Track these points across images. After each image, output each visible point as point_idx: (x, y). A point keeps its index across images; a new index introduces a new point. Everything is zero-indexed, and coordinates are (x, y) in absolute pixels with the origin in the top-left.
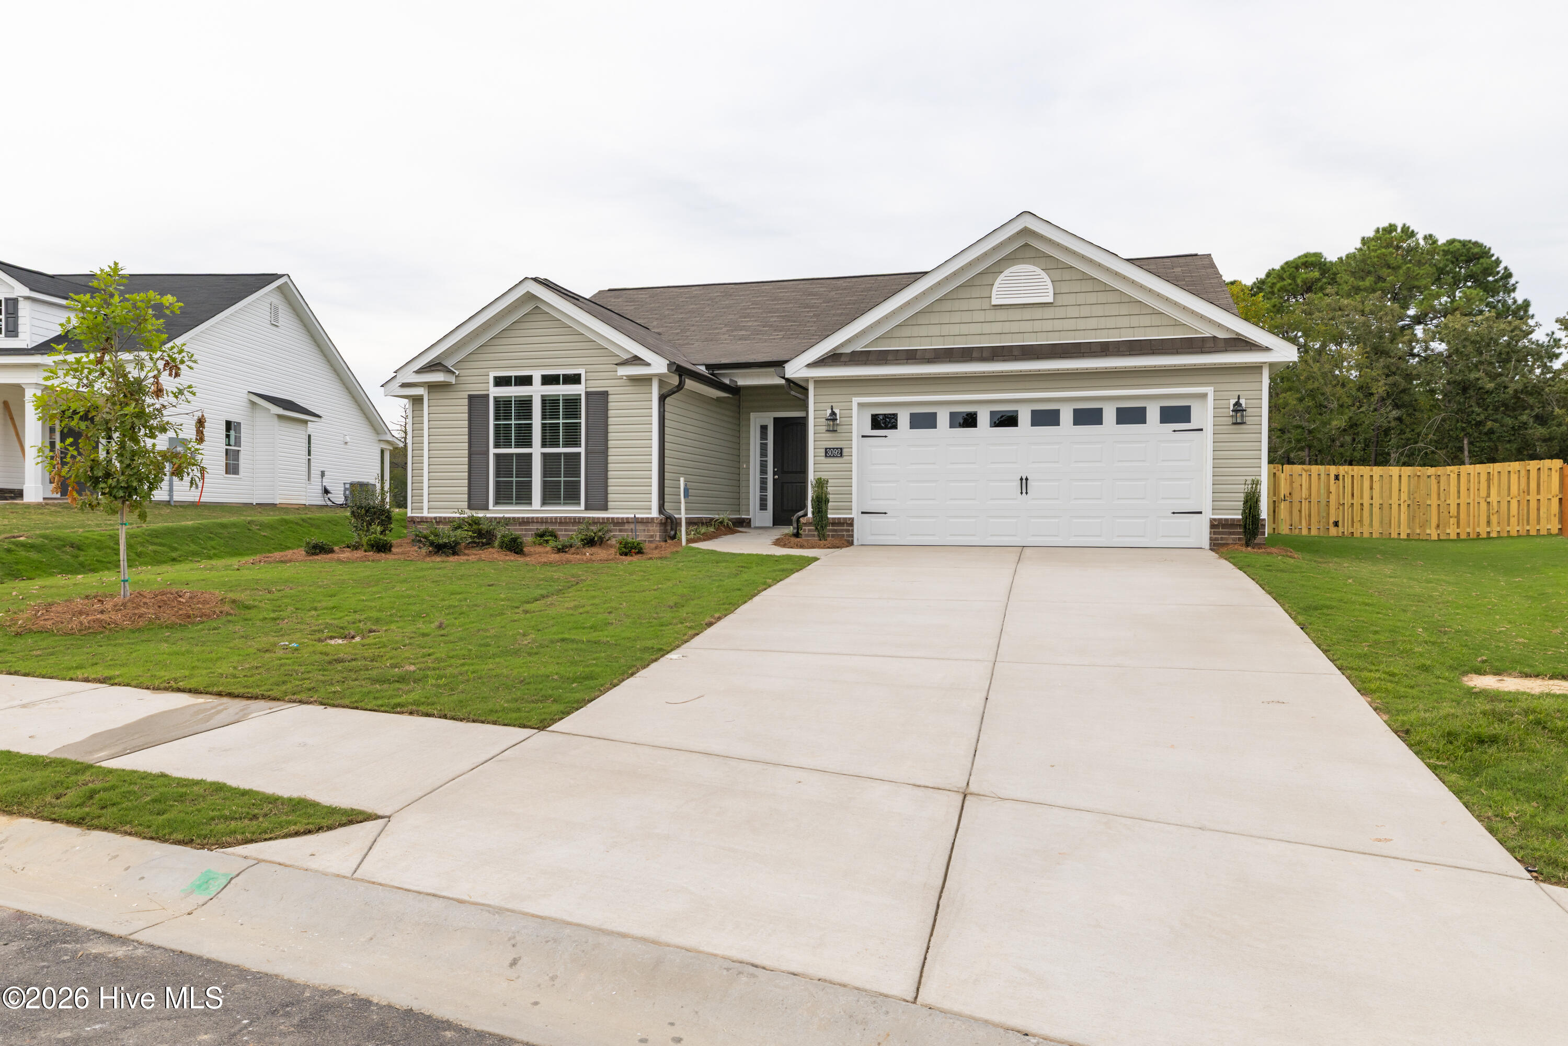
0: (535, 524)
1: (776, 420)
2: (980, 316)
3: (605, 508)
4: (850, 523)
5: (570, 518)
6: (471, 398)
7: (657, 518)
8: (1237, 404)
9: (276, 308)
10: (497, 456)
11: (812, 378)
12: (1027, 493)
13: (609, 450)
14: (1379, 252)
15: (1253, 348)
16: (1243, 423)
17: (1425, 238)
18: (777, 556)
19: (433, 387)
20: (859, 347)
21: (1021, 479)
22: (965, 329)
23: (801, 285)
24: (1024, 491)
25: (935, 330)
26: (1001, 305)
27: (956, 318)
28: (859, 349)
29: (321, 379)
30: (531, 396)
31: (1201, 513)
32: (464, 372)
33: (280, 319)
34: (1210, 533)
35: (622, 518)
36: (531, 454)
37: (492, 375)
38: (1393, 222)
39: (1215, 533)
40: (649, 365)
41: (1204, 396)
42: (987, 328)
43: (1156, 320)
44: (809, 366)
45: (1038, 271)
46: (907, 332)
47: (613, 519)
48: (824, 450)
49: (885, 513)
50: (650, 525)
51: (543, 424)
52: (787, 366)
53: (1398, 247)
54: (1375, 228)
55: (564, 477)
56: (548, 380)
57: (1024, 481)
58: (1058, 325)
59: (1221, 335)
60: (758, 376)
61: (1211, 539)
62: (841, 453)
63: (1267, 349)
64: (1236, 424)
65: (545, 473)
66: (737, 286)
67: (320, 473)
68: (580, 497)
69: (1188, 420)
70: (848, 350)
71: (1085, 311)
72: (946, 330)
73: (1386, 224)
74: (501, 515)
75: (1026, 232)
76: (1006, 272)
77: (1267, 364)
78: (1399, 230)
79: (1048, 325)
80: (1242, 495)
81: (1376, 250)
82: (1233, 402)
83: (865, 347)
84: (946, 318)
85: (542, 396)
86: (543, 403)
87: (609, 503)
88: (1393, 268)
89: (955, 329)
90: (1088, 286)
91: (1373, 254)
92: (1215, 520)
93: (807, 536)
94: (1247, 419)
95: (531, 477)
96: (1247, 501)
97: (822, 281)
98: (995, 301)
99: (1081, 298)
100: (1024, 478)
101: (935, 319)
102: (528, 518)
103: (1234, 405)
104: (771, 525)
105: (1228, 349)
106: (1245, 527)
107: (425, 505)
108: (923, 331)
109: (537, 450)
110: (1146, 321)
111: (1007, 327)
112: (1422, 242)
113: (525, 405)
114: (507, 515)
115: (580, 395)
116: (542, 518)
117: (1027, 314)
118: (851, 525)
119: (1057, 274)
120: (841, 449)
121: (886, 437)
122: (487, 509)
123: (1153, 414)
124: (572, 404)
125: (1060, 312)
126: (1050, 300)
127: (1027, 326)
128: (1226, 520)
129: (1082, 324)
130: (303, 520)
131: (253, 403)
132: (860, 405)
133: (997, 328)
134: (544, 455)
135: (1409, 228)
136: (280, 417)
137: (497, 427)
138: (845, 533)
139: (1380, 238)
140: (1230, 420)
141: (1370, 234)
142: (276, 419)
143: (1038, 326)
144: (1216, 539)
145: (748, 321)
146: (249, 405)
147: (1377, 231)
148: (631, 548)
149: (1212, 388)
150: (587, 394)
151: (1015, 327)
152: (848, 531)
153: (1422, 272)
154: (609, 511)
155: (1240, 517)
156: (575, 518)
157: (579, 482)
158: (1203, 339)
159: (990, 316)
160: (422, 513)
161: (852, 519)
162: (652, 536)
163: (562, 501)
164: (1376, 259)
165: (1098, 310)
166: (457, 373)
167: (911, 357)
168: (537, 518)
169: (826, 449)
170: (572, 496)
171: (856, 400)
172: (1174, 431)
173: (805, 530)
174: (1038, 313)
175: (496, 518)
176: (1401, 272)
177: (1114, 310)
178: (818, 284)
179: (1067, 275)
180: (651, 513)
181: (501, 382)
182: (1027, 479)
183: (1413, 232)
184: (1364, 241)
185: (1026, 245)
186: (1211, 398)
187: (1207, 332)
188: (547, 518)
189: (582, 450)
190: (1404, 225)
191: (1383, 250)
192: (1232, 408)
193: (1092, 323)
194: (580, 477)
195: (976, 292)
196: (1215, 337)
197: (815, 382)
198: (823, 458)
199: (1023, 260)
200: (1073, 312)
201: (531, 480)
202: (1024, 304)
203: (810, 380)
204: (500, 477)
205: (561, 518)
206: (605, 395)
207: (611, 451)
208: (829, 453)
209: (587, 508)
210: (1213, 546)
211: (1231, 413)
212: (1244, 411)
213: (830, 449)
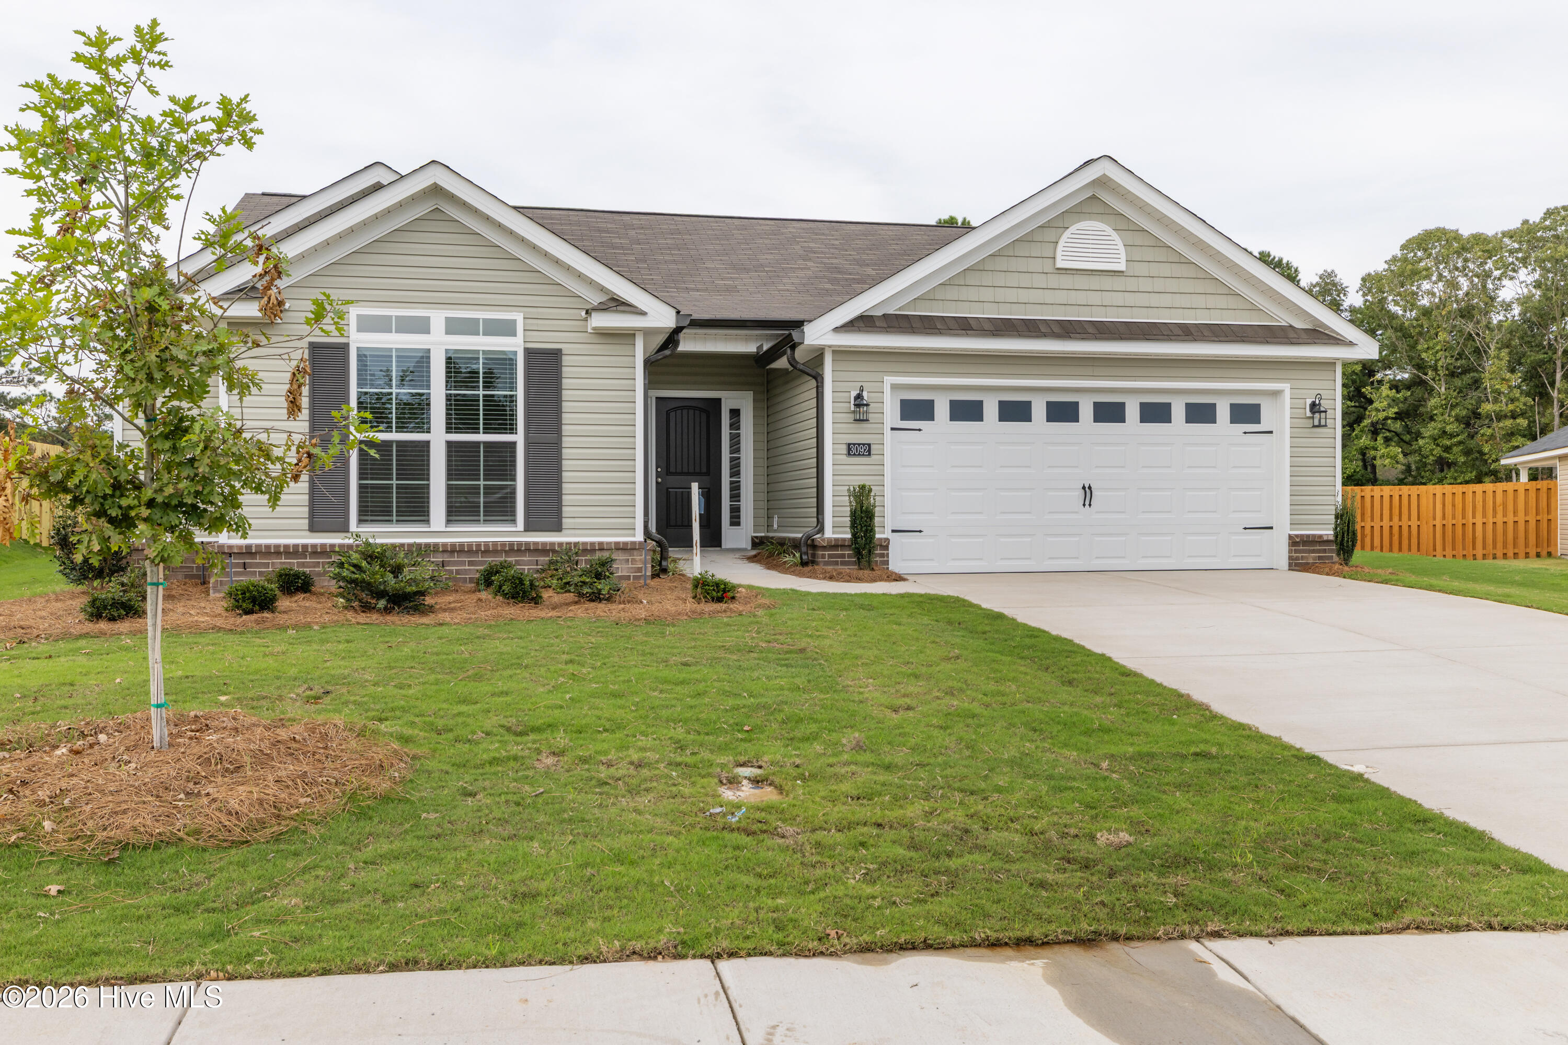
0: (440, 555)
1: (659, 400)
2: (1040, 281)
3: (557, 527)
4: (885, 545)
5: (503, 544)
6: (313, 347)
10: (364, 444)
11: (830, 346)
12: (1090, 505)
13: (564, 439)
15: (1339, 343)
16: (1320, 426)
20: (892, 308)
21: (1084, 488)
22: (1024, 295)
23: (573, 217)
24: (1087, 503)
25: (987, 294)
26: (1066, 269)
27: (1013, 280)
28: (894, 312)
31: (1271, 528)
32: (299, 305)
34: (1290, 551)
35: (592, 544)
36: (428, 442)
37: (354, 312)
39: (1296, 551)
40: (643, 313)
41: (1276, 394)
42: (1049, 297)
43: (1232, 302)
44: (837, 330)
45: (1109, 230)
46: (952, 293)
48: (845, 447)
49: (920, 531)
50: (635, 552)
51: (448, 395)
52: (807, 328)
55: (485, 480)
56: (453, 327)
57: (1087, 490)
58: (1130, 299)
59: (1299, 324)
61: (1290, 558)
62: (869, 451)
63: (1351, 344)
64: (1314, 426)
65: (452, 473)
68: (516, 511)
69: (1258, 421)
71: (1159, 285)
72: (1001, 294)
75: (1102, 180)
76: (1073, 229)
77: (1342, 361)
79: (1118, 299)
82: (1309, 402)
83: (900, 309)
84: (1000, 280)
85: (447, 351)
86: (447, 363)
87: (564, 521)
89: (1011, 295)
90: (1160, 255)
92: (1297, 536)
93: (827, 563)
95: (428, 479)
97: (596, 214)
98: (1060, 264)
99: (1155, 269)
100: (1087, 486)
101: (987, 279)
102: (427, 545)
103: (1312, 405)
106: (1342, 543)
108: (972, 294)
109: (438, 437)
110: (1222, 302)
111: (1075, 297)
113: (416, 363)
115: (515, 353)
117: (1095, 282)
118: (887, 547)
119: (1130, 238)
120: (869, 445)
121: (920, 430)
122: (347, 531)
123: (1223, 412)
124: (500, 366)
125: (1132, 284)
126: (1122, 267)
127: (1095, 298)
128: (1308, 536)
129: (1155, 300)
132: (894, 387)
133: (1061, 297)
134: (449, 444)
137: (364, 397)
138: (878, 559)
140: (1309, 423)
143: (1108, 298)
144: (1297, 558)
149: (1289, 385)
150: (529, 352)
151: (1081, 298)
152: (883, 555)
154: (564, 532)
155: (1332, 533)
156: (511, 544)
157: (514, 487)
158: (1282, 328)
159: (1054, 281)
161: (887, 540)
163: (483, 517)
165: (1172, 285)
166: (287, 305)
167: (964, 326)
168: (444, 545)
169: (849, 445)
170: (500, 511)
171: (889, 380)
172: (1245, 433)
173: (823, 556)
174: (1107, 283)
177: (1188, 286)
178: (596, 217)
179: (1138, 239)
180: (634, 536)
181: (371, 324)
182: (1090, 488)
185: (1094, 197)
186: (1287, 394)
187: (1284, 318)
188: (462, 545)
189: (519, 438)
192: (1309, 408)
194: (514, 480)
195: (1035, 250)
196: (1291, 326)
197: (834, 352)
198: (845, 457)
199: (1090, 215)
200: (1146, 285)
201: (428, 485)
202: (1092, 271)
203: (827, 349)
204: (366, 479)
205: (486, 544)
206: (556, 354)
207: (566, 442)
208: (853, 450)
209: (528, 528)
210: (1296, 565)
211: (1309, 414)
212: (1325, 412)
213: (854, 444)
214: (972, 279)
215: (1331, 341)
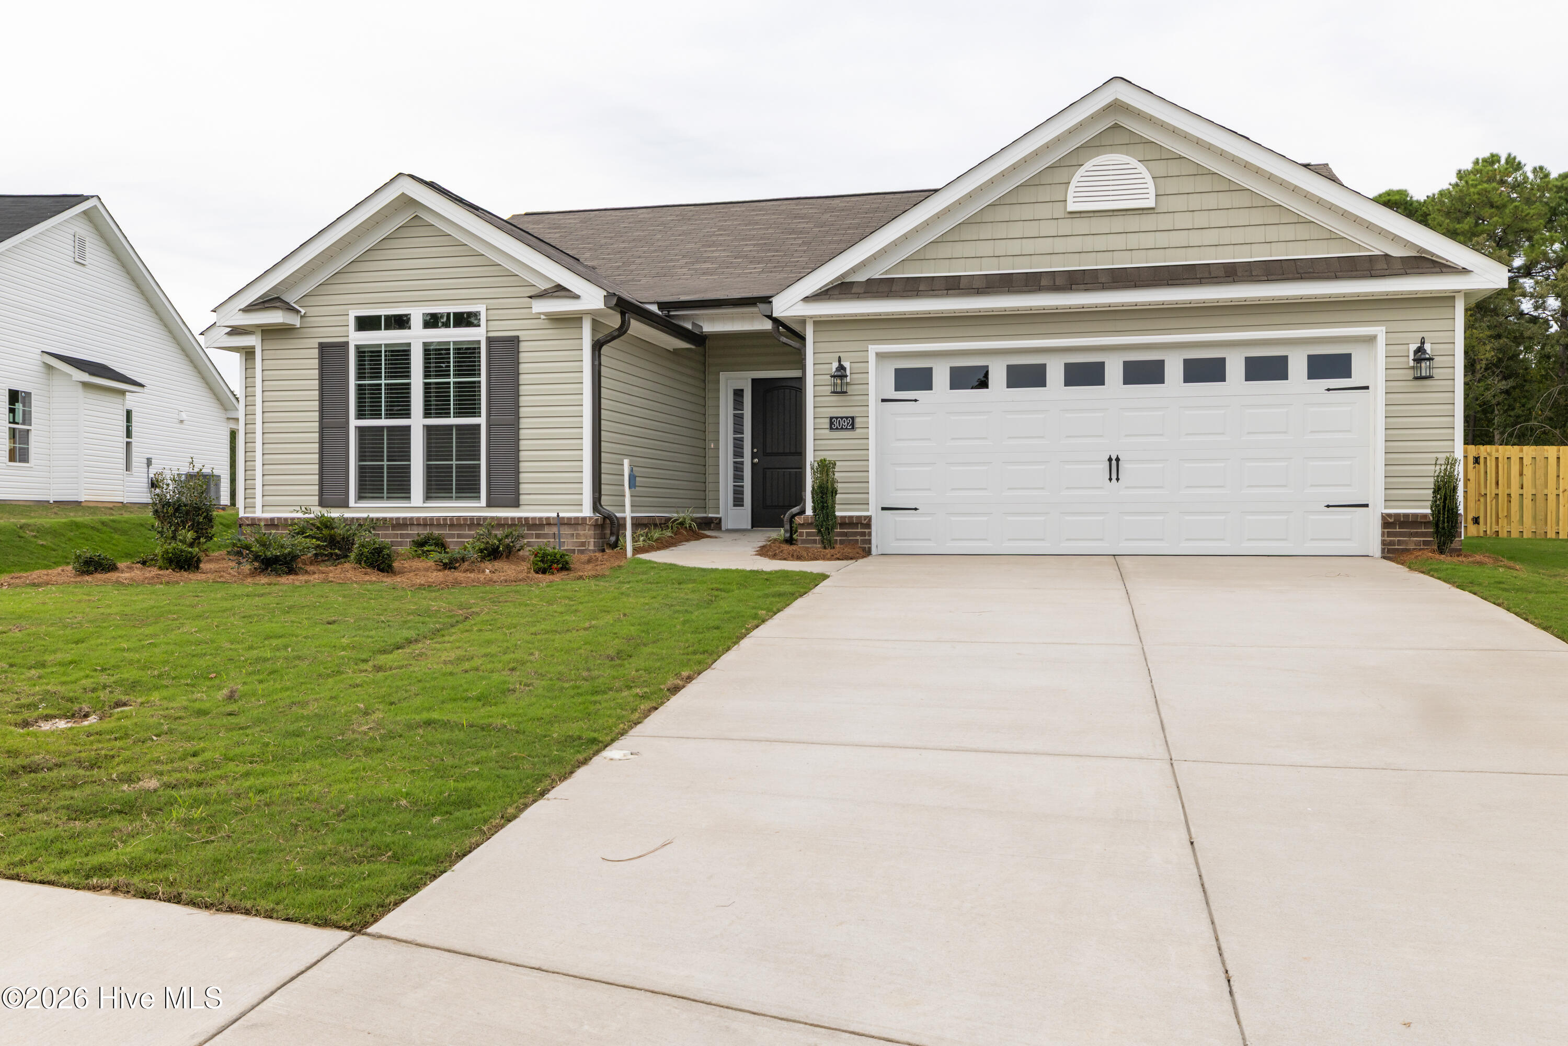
0: (415, 528)
1: (754, 381)
2: (1049, 228)
3: (516, 504)
4: (866, 523)
5: (465, 518)
6: (323, 347)
7: (590, 518)
8: (1420, 350)
9: (82, 242)
10: (361, 430)
11: (811, 317)
12: (1118, 479)
13: (522, 420)
14: (1480, 187)
15: (1444, 270)
16: (1430, 377)
17: (1535, 171)
18: (766, 573)
19: (269, 332)
20: (877, 272)
21: (1110, 460)
22: (1029, 246)
23: (784, 206)
24: (1114, 476)
25: (986, 249)
26: (1080, 212)
27: (1016, 230)
28: (877, 276)
29: (149, 338)
30: (409, 344)
31: (1367, 506)
32: (312, 311)
33: (88, 255)
34: (1383, 534)
35: (540, 519)
36: (409, 427)
37: (354, 313)
38: (1495, 152)
39: (1389, 534)
40: (577, 297)
41: (1372, 339)
42: (1060, 245)
43: (1302, 232)
44: (807, 299)
45: (1134, 162)
46: (945, 251)
47: (526, 519)
48: (828, 420)
49: (916, 509)
50: (580, 527)
51: (426, 384)
52: (775, 301)
53: (1502, 182)
54: (1473, 159)
55: (457, 460)
56: (432, 321)
57: (1114, 462)
58: (1162, 239)
59: (1396, 252)
60: (732, 318)
61: (1384, 543)
62: (853, 424)
63: (1465, 271)
64: (1416, 378)
65: (430, 454)
66: (697, 208)
67: (145, 461)
68: (479, 489)
69: (1349, 375)
70: (862, 277)
71: (1201, 220)
72: (1001, 248)
73: (1486, 154)
74: (365, 515)
75: (1116, 107)
76: (1088, 165)
77: (1462, 294)
78: (1503, 161)
79: (1148, 240)
80: (1432, 480)
81: (1476, 185)
82: (1413, 347)
83: (886, 272)
84: (1001, 231)
85: (425, 344)
86: (425, 355)
87: (522, 497)
88: (1497, 207)
89: (1015, 247)
90: (1204, 184)
91: (1472, 190)
92: (1389, 515)
93: (804, 542)
94: (1436, 373)
95: (409, 460)
96: (1439, 489)
97: (811, 201)
98: (1071, 207)
99: (1195, 202)
100: (1114, 458)
101: (986, 232)
102: (405, 519)
103: (1416, 352)
104: (750, 527)
105: (1408, 271)
106: (1437, 525)
107: (259, 501)
108: (968, 249)
109: (417, 422)
110: (1288, 232)
111: (1092, 243)
112: (1531, 176)
113: (400, 356)
114: (372, 515)
115: (479, 342)
116: (425, 519)
117: (1118, 224)
118: (868, 525)
119: (1161, 168)
120: (853, 418)
121: (916, 400)
122: (347, 506)
123: (1298, 365)
124: (467, 355)
125: (1165, 222)
126: (1151, 203)
127: (1118, 242)
128: (1406, 516)
129: (1195, 238)
130: (103, 523)
131: (49, 367)
132: (880, 356)
133: (1075, 244)
135: (1515, 158)
136: (85, 385)
137: (360, 389)
138: (858, 538)
139: (1480, 172)
140: (1410, 374)
141: (1468, 166)
142: (80, 388)
143: (1133, 241)
144: (1391, 543)
145: (713, 251)
146: (42, 369)
147: (1476, 162)
148: (552, 562)
149: (1384, 328)
150: (490, 340)
151: (1100, 243)
152: (863, 534)
153: (1532, 212)
154: (522, 508)
155: (1429, 511)
156: (472, 519)
157: (479, 466)
158: (1371, 259)
159: (1066, 227)
160: (254, 512)
161: (869, 518)
162: (583, 544)
163: (454, 495)
164: (1476, 196)
165: (1219, 219)
166: (303, 311)
167: (953, 286)
168: (418, 519)
169: (831, 418)
170: (468, 488)
171: (873, 349)
172: (1328, 390)
173: (801, 534)
174: (1133, 223)
175: (358, 519)
176: (1507, 211)
177: (1242, 217)
178: (806, 204)
179: (1174, 168)
180: (581, 511)
181: (365, 323)
182: (1118, 460)
183: (1519, 163)
184: (1461, 175)
185: (1116, 127)
186: (1381, 340)
187: (1376, 247)
188: (432, 519)
189: (482, 420)
190: (1509, 155)
191: (1485, 185)
192: (1412, 356)
193: (1211, 237)
194: (479, 459)
195: (1044, 194)
196: (1386, 255)
197: (815, 323)
198: (827, 431)
199: (1112, 148)
200: (1183, 221)
201: (410, 465)
202: (1113, 211)
203: (808, 320)
204: (365, 461)
205: (452, 518)
206: (514, 342)
207: (524, 423)
208: (836, 424)
209: (490, 504)
210: (1389, 551)
211: (1412, 363)
212: (1430, 359)
213: (837, 418)
214: (967, 234)
215: (1438, 270)
